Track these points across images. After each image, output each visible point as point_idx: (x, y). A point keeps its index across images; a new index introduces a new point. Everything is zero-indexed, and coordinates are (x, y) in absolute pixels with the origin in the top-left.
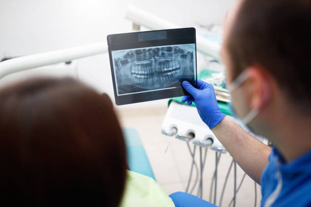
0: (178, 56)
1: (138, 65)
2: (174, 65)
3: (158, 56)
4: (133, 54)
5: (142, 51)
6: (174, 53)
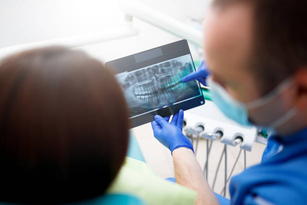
0: (177, 69)
1: (140, 86)
2: (176, 79)
3: (158, 73)
4: (133, 76)
5: (141, 72)
6: (173, 68)
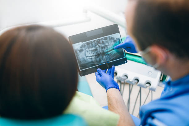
0: (112, 41)
2: (110, 47)
3: (100, 44)
4: (85, 45)
5: (90, 42)
6: (109, 40)
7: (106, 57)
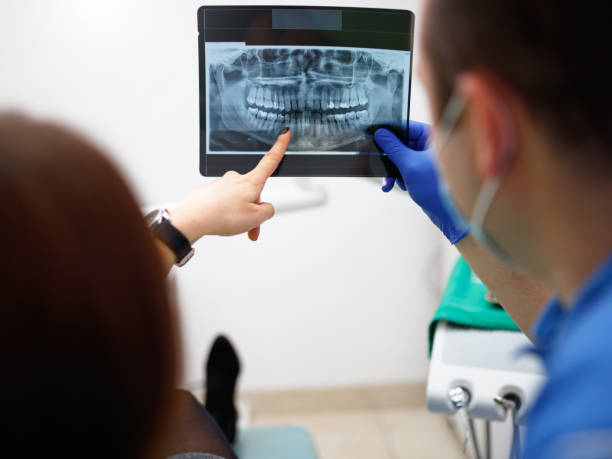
0: (365, 76)
1: (265, 86)
2: (353, 97)
3: (316, 69)
4: (254, 58)
5: (278, 54)
6: (357, 68)
7: (323, 130)
